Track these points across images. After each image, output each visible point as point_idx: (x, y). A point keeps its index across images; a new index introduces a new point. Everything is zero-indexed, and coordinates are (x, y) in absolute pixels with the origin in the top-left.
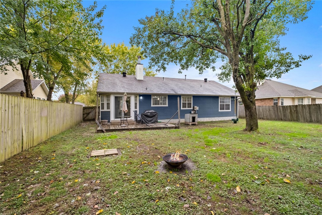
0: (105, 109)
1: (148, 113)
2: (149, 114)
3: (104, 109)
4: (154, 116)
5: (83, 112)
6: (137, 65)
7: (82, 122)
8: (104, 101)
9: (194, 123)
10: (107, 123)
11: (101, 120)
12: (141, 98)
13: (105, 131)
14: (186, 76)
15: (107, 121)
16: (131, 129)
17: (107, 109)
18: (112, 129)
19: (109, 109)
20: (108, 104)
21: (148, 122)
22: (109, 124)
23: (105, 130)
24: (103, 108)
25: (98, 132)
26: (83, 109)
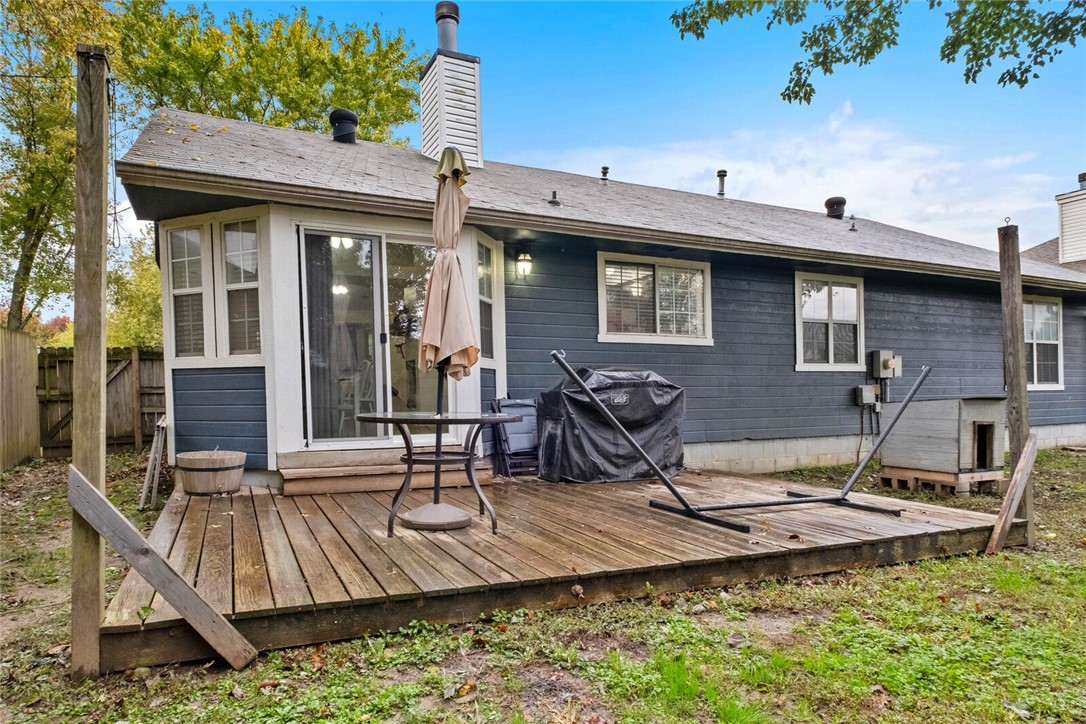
0: (217, 353)
1: (617, 385)
2: (620, 398)
3: (199, 350)
4: (659, 414)
5: (41, 386)
6: (440, 58)
7: (27, 461)
8: (196, 280)
9: (986, 476)
10: (234, 479)
11: (178, 451)
12: (524, 267)
13: (231, 644)
14: (722, 174)
15: (238, 457)
16: (588, 581)
17: (235, 348)
18: (339, 597)
19: (255, 346)
20: (245, 305)
21: (611, 469)
22: (257, 485)
23: (241, 621)
24: (189, 339)
25: (110, 672)
26: (41, 368)
